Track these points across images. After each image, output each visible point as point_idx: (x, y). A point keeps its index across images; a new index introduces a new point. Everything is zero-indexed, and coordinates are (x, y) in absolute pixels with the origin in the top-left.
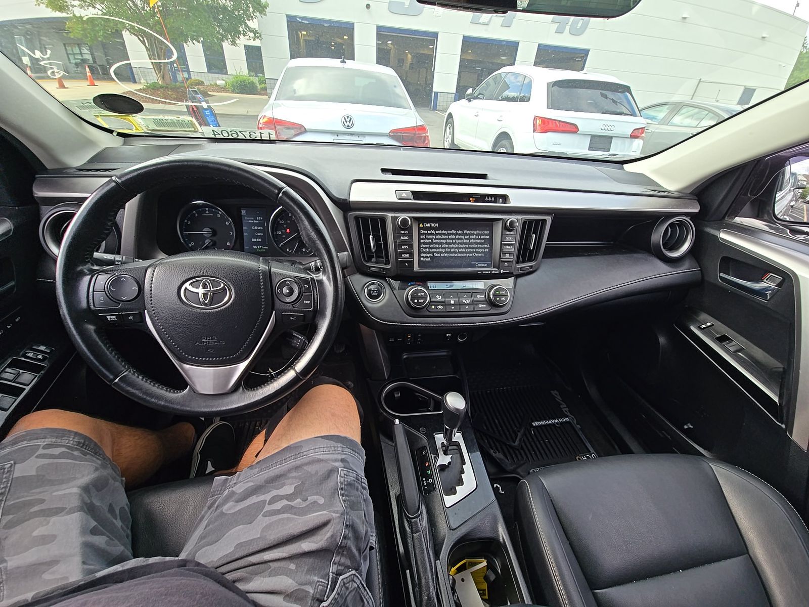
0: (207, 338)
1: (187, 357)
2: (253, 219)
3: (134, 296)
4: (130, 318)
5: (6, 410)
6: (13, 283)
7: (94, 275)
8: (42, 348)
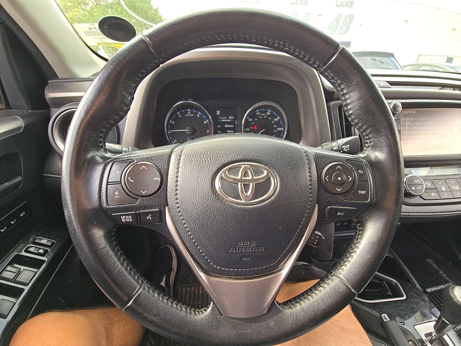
0: (244, 243)
1: (215, 268)
2: (226, 118)
3: (156, 190)
4: (148, 218)
5: (4, 317)
6: (19, 179)
7: (108, 163)
8: (44, 241)
